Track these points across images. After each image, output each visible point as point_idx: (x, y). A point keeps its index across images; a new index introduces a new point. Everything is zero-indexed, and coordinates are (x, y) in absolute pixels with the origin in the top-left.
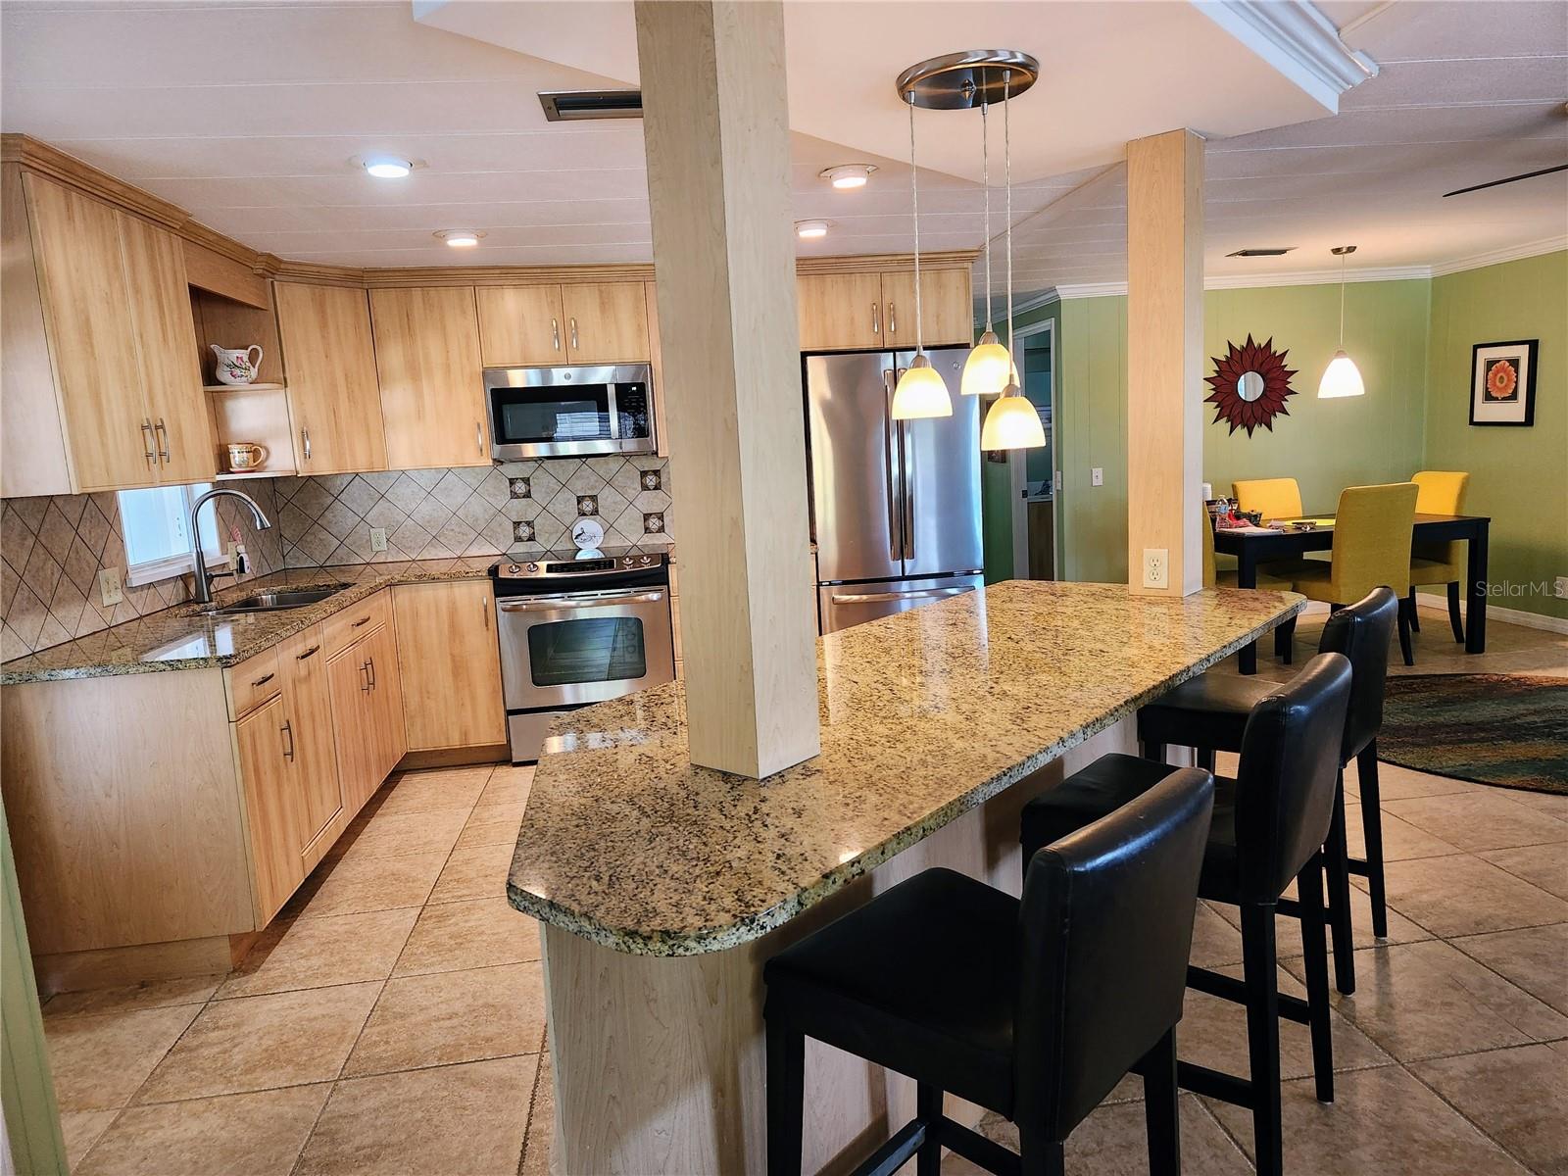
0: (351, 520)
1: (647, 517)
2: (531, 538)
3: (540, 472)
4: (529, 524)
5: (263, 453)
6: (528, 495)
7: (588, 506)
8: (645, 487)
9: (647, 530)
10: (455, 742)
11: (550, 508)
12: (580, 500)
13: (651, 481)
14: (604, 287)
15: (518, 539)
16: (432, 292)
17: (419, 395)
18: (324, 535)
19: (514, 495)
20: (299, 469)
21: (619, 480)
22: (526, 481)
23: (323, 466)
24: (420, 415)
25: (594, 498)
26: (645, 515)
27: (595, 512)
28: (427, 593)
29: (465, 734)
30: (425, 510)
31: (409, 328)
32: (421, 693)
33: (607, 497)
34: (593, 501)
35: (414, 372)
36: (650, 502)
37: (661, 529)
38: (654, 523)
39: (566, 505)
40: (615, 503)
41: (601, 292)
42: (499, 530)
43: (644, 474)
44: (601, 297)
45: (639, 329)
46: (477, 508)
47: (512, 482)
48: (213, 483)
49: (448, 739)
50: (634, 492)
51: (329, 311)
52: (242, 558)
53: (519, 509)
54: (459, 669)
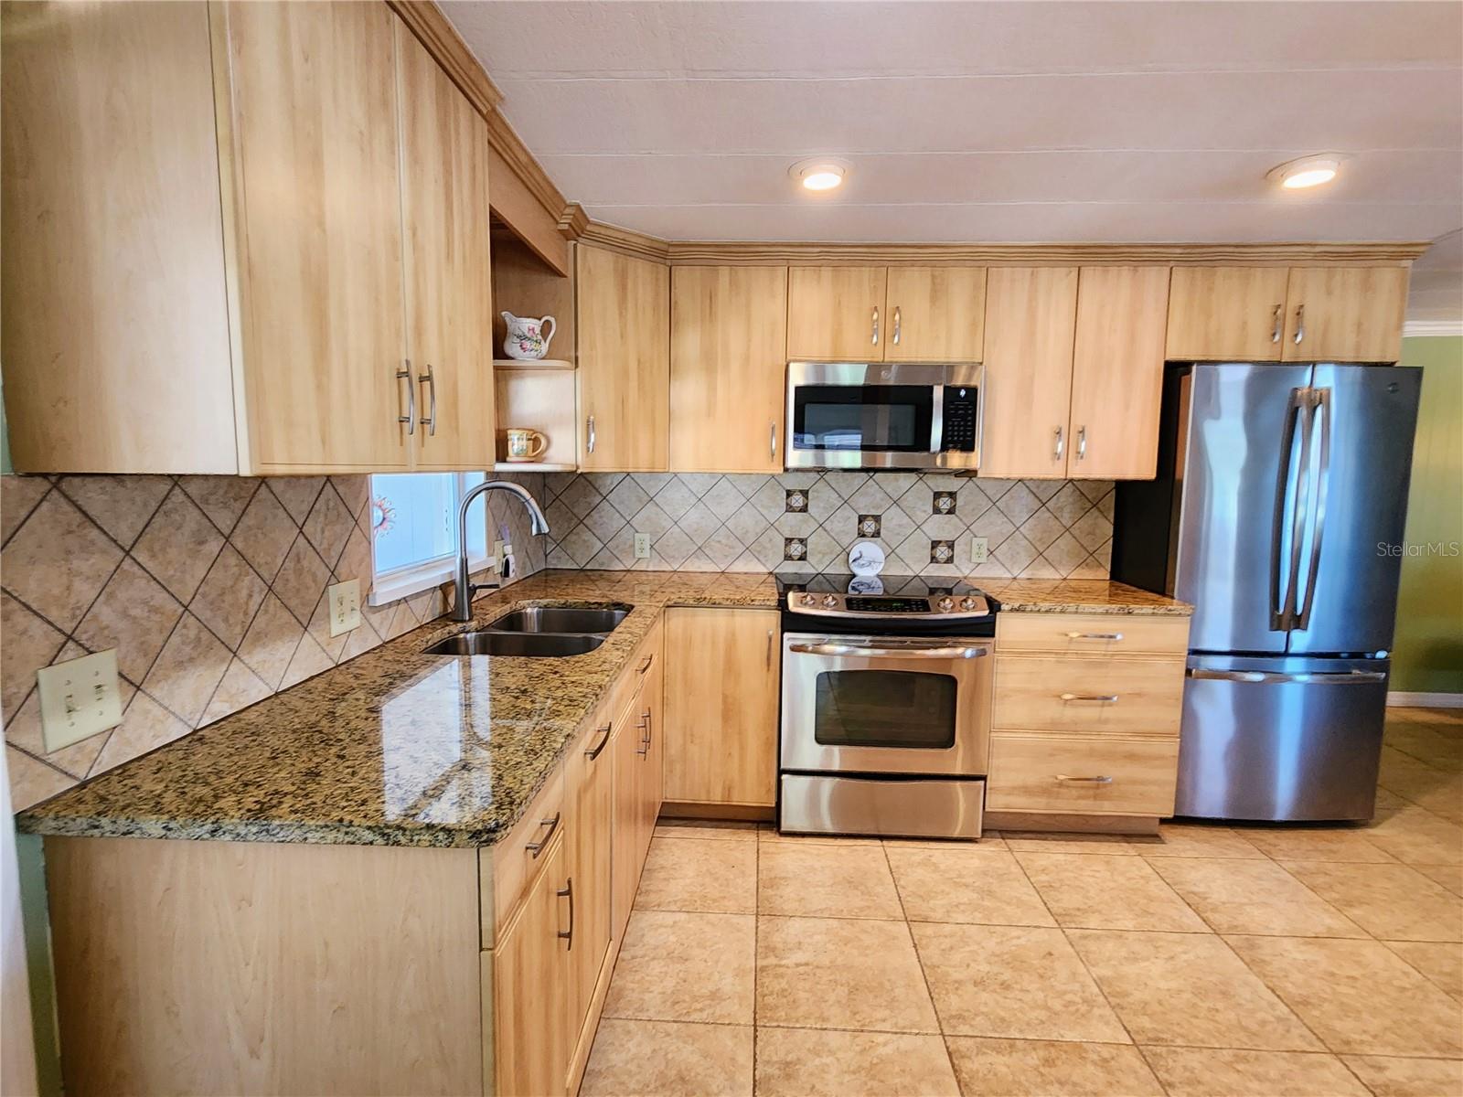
0: (618, 522)
1: (935, 544)
2: (803, 558)
3: (821, 483)
4: (802, 541)
5: (543, 442)
6: (804, 509)
7: (869, 526)
8: (937, 511)
9: (934, 559)
10: (717, 798)
11: (828, 525)
12: (862, 519)
13: (945, 503)
14: (938, 272)
15: (788, 557)
16: (741, 272)
17: (712, 389)
18: (587, 536)
19: (790, 509)
20: (579, 462)
21: (909, 500)
22: (805, 493)
23: (604, 462)
24: (710, 411)
25: (877, 519)
26: (933, 542)
27: (877, 534)
28: (705, 618)
29: (728, 790)
30: (692, 518)
31: (711, 308)
32: (685, 734)
33: (891, 519)
34: (876, 521)
35: (710, 362)
36: (940, 527)
37: (950, 560)
38: (942, 552)
39: (845, 524)
40: (900, 526)
41: (933, 277)
42: (769, 545)
43: (937, 495)
44: (934, 283)
45: (974, 324)
46: (749, 521)
47: (789, 493)
48: (487, 473)
49: (708, 792)
50: (923, 514)
51: (630, 286)
52: (507, 561)
53: (794, 524)
54: (729, 712)
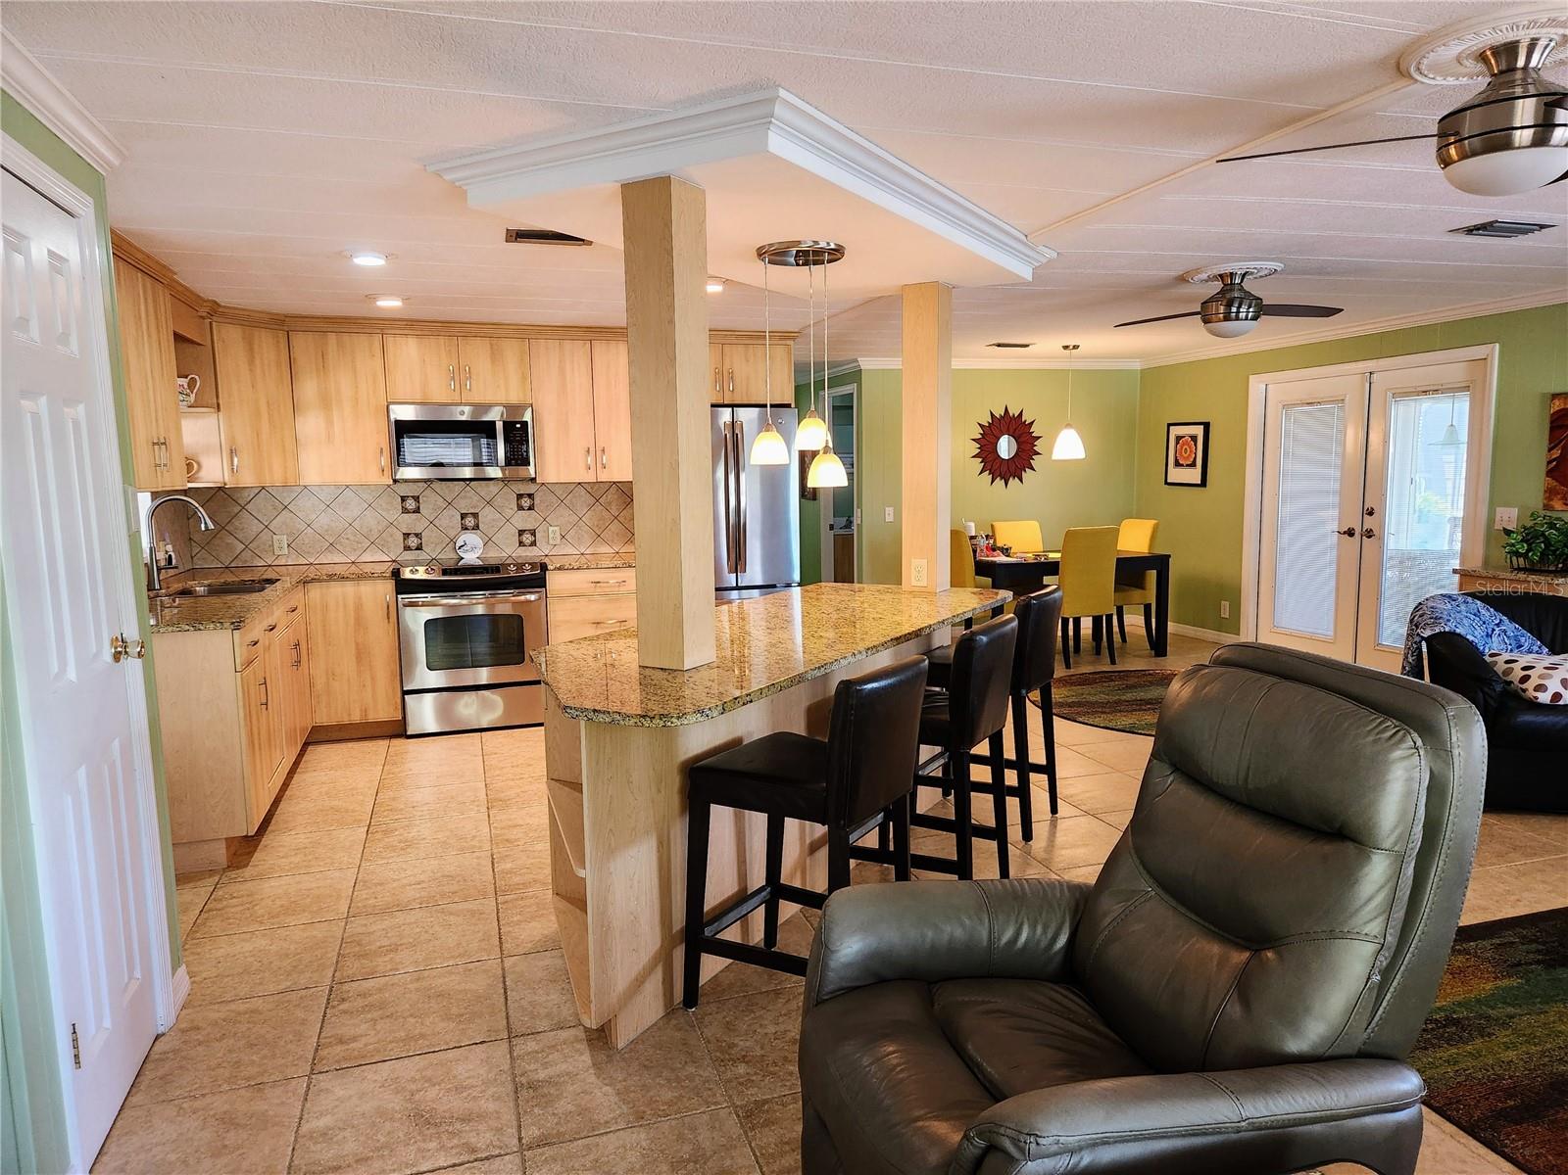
0: (256, 527)
2: (419, 548)
3: (429, 491)
4: (417, 535)
6: (417, 511)
7: (470, 522)
8: (520, 508)
9: (521, 544)
10: (356, 717)
11: (436, 522)
12: (463, 516)
13: (526, 502)
14: (495, 341)
15: (407, 548)
16: (346, 337)
17: (329, 423)
18: (230, 540)
19: (405, 511)
20: (227, 480)
21: (498, 500)
22: (416, 499)
23: (247, 480)
24: (330, 437)
26: (520, 531)
27: (476, 527)
28: (336, 589)
29: (365, 711)
30: (323, 521)
31: (323, 362)
32: (327, 674)
33: (487, 515)
34: (475, 517)
35: (326, 403)
36: (524, 520)
37: (533, 544)
38: (527, 538)
39: (451, 520)
40: (494, 520)
41: (491, 345)
42: (390, 539)
43: (520, 496)
44: (492, 348)
45: (524, 378)
46: (371, 521)
47: (403, 499)
49: (350, 715)
50: (510, 511)
51: (256, 347)
53: (408, 522)
54: (361, 654)
